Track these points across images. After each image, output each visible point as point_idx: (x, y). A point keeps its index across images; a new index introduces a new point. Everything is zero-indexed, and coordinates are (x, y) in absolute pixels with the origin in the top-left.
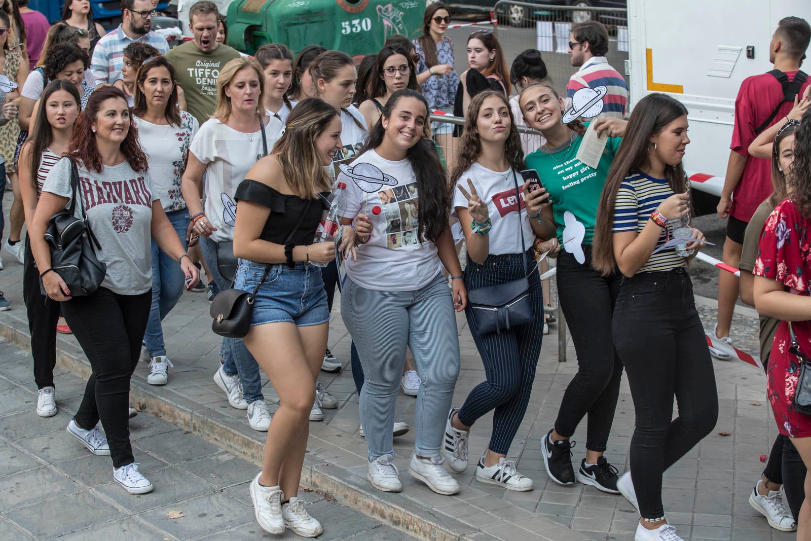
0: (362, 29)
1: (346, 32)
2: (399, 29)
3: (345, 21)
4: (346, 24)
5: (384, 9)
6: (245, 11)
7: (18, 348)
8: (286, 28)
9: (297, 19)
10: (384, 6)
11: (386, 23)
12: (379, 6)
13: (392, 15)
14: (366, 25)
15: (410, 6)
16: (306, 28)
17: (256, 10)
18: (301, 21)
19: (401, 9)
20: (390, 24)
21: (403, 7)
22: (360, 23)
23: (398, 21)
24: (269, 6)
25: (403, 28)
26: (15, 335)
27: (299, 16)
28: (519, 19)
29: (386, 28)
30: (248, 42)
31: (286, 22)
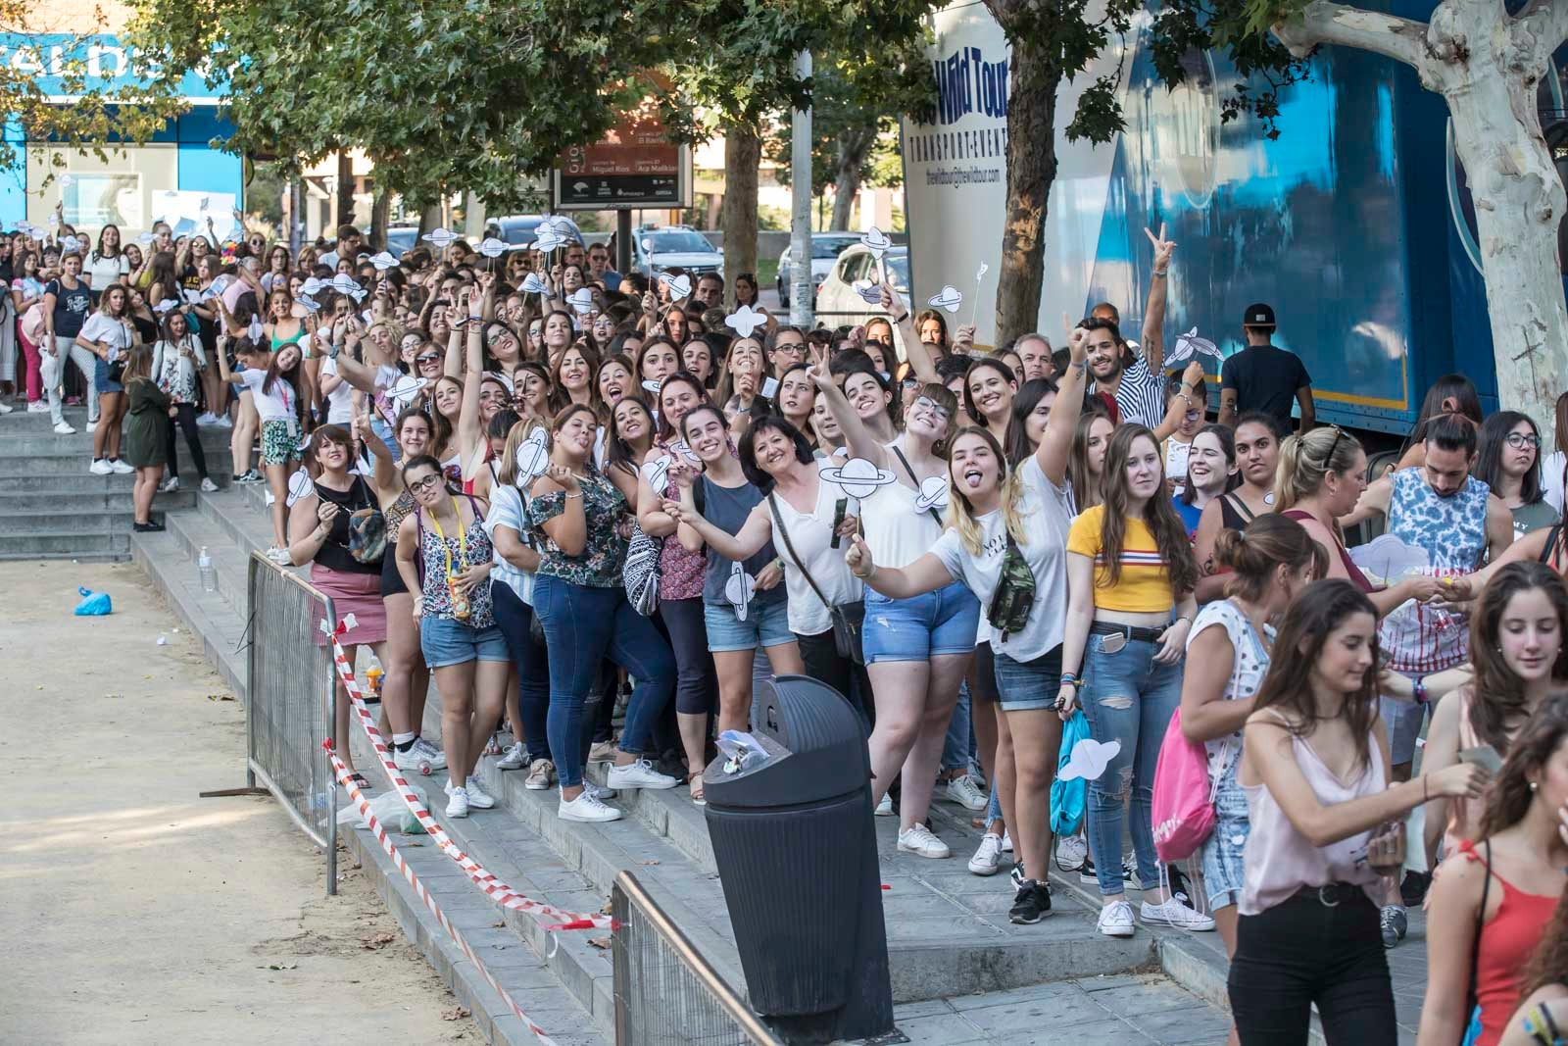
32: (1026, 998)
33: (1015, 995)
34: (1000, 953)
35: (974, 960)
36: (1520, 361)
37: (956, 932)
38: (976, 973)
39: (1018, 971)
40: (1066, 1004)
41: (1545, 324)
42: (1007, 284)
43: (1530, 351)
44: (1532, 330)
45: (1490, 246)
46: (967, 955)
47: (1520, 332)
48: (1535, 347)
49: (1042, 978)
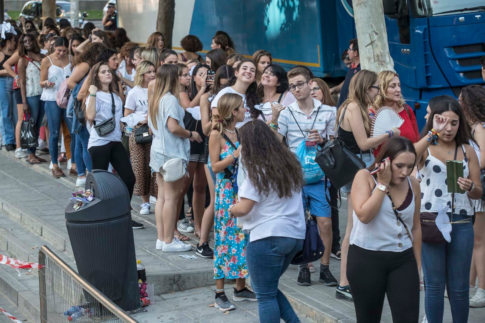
32: (191, 294)
33: (187, 293)
34: (180, 276)
35: (170, 279)
36: (368, 47)
37: (163, 269)
38: (171, 285)
39: (187, 284)
40: (206, 296)
41: (378, 32)
42: (161, 19)
43: (372, 43)
44: (373, 35)
45: (357, 2)
46: (168, 278)
47: (368, 35)
48: (374, 41)
49: (197, 286)
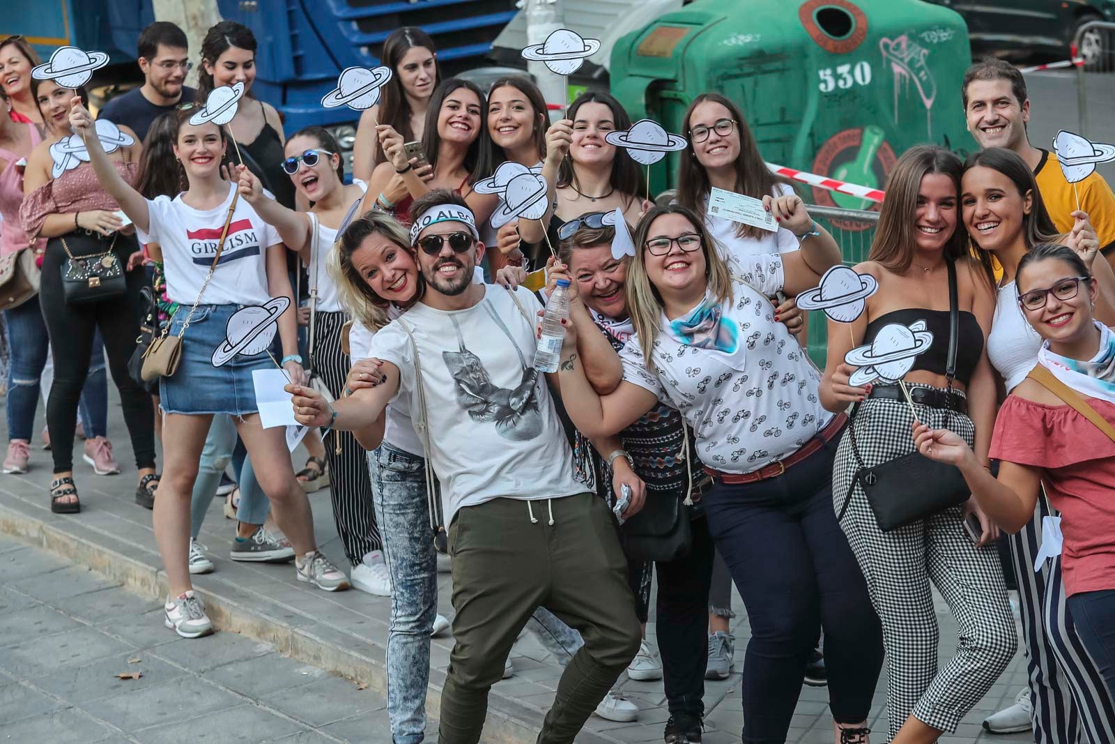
0: (855, 83)
1: (826, 87)
2: (920, 79)
3: (825, 69)
4: (825, 74)
5: (892, 44)
6: (645, 56)
7: (298, 662)
8: (720, 83)
9: (740, 66)
10: (892, 38)
11: (897, 69)
12: (885, 40)
13: (907, 56)
14: (862, 74)
15: (939, 38)
16: (756, 84)
17: (664, 53)
18: (747, 70)
19: (923, 43)
20: (904, 72)
21: (927, 40)
22: (851, 72)
23: (918, 65)
24: (688, 44)
25: (928, 79)
26: (293, 638)
27: (743, 62)
28: (1094, 56)
29: (897, 78)
30: (650, 111)
31: (720, 72)
